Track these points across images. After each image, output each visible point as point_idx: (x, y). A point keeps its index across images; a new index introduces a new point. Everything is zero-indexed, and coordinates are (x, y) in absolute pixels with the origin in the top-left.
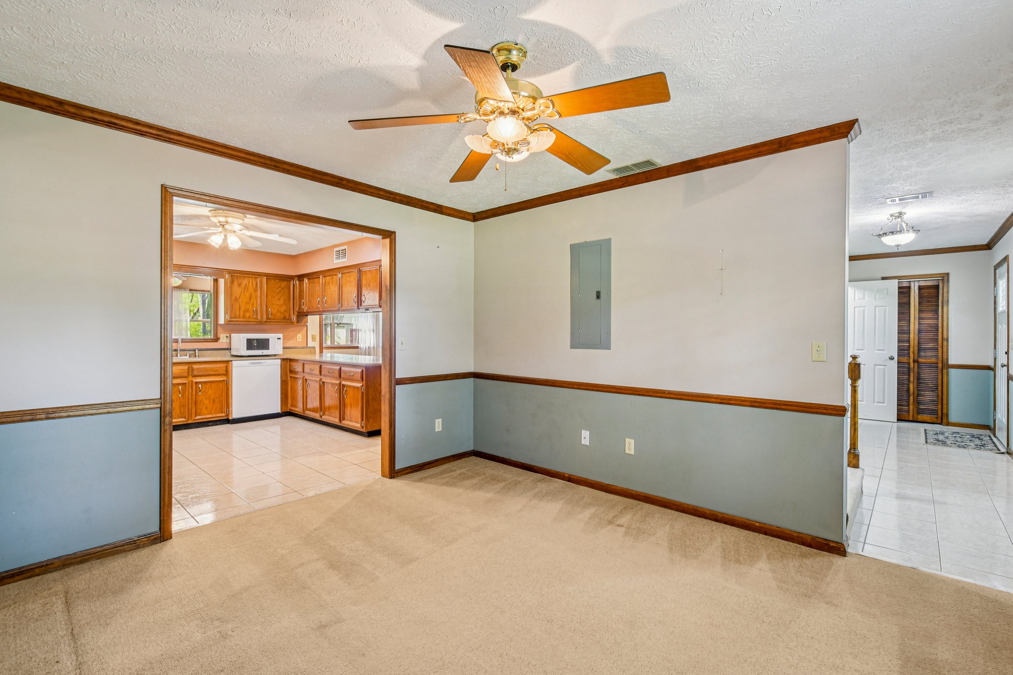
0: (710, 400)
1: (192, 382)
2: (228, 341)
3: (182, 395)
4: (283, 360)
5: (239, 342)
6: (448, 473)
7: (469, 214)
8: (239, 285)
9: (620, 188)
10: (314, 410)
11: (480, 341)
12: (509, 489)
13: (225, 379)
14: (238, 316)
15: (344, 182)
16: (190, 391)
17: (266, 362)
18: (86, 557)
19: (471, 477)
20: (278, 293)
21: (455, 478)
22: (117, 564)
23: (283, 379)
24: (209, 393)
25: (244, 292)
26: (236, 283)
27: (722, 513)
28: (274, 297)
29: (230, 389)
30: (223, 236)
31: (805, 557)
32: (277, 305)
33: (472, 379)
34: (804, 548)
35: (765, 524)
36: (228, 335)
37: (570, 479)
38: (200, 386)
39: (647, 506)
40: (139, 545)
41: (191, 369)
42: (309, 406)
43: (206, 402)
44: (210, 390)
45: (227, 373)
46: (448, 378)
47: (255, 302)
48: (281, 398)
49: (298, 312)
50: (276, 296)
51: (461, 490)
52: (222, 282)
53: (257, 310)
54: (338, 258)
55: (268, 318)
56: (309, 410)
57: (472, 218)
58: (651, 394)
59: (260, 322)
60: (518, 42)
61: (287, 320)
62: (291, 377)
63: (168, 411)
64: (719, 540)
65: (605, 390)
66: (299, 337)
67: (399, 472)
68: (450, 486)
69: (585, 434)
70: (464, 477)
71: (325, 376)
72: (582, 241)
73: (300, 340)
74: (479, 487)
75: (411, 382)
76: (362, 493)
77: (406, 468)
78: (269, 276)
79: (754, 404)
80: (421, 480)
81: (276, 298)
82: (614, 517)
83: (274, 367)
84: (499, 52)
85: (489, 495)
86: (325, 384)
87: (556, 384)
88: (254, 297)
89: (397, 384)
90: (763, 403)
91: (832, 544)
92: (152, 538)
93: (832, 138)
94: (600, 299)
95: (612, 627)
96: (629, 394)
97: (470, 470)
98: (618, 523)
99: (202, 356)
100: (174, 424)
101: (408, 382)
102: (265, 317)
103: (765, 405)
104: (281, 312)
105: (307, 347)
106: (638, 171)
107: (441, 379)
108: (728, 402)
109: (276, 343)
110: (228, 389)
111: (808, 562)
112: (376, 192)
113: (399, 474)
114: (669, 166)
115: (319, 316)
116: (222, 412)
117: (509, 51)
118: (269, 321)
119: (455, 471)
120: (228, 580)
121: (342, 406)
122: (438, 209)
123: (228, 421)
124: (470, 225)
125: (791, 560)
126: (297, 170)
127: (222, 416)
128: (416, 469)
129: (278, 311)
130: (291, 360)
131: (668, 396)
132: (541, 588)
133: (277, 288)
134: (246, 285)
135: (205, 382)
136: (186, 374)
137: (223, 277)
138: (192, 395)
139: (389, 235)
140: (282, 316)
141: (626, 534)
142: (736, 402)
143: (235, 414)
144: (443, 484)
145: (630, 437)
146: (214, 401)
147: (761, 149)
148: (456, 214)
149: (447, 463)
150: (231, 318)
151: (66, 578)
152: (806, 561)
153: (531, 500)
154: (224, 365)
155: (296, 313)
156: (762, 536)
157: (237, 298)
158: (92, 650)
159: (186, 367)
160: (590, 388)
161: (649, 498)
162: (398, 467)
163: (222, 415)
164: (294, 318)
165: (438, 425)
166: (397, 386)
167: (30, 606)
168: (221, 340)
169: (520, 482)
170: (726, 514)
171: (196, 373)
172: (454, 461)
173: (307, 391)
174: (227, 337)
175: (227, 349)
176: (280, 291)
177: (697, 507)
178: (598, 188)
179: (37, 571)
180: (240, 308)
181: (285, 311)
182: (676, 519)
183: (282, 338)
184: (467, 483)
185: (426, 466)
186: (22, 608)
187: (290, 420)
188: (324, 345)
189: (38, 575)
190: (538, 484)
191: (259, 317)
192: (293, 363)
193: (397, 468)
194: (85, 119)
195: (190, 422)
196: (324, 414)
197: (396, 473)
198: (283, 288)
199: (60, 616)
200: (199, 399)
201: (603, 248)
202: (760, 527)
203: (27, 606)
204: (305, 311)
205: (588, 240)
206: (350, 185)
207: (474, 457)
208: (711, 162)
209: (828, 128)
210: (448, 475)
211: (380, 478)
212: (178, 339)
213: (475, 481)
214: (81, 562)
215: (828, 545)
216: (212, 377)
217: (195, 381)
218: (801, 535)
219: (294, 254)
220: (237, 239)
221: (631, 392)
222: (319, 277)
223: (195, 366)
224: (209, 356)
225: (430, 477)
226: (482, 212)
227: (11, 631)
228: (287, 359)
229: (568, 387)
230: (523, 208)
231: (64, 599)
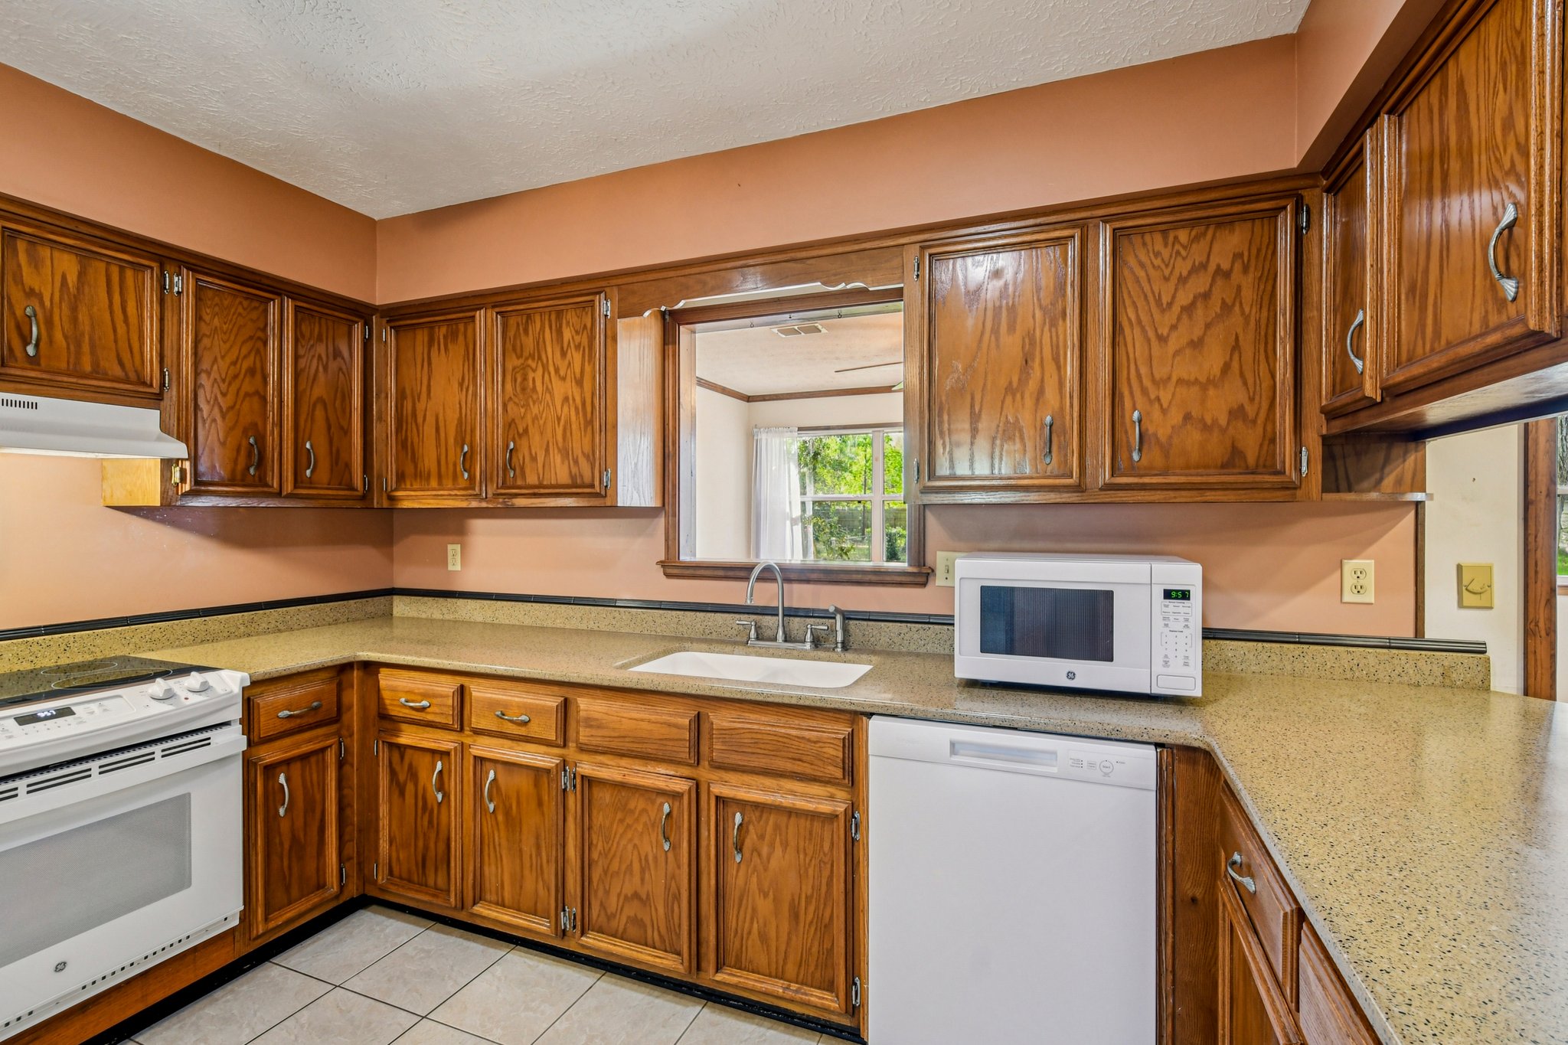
1: (709, 791)
3: (673, 846)
13: (843, 807)
16: (700, 836)
20: (1189, 309)
24: (774, 864)
28: (1162, 339)
32: (1180, 381)
38: (739, 820)
41: (706, 728)
43: (764, 909)
44: (778, 851)
45: (848, 775)
47: (1053, 381)
49: (1334, 423)
50: (1174, 327)
55: (1120, 466)
61: (1250, 473)
73: (1369, 597)
81: (1173, 345)
88: (1047, 356)
102: (1101, 462)
104: (1206, 428)
105: (1417, 642)
109: (1157, 617)
116: (829, 987)
129: (1187, 417)
133: (1183, 280)
135: (760, 808)
136: (687, 753)
138: (708, 856)
140: (1217, 449)
146: (795, 913)
154: (841, 732)
155: (1316, 428)
159: (685, 718)
164: (1310, 464)
168: (940, 580)
171: (722, 751)
176: (1206, 296)
181: (1239, 417)
198: (1224, 275)
200: (736, 882)
204: (1371, 390)
216: (789, 784)
217: (717, 789)
223: (723, 719)
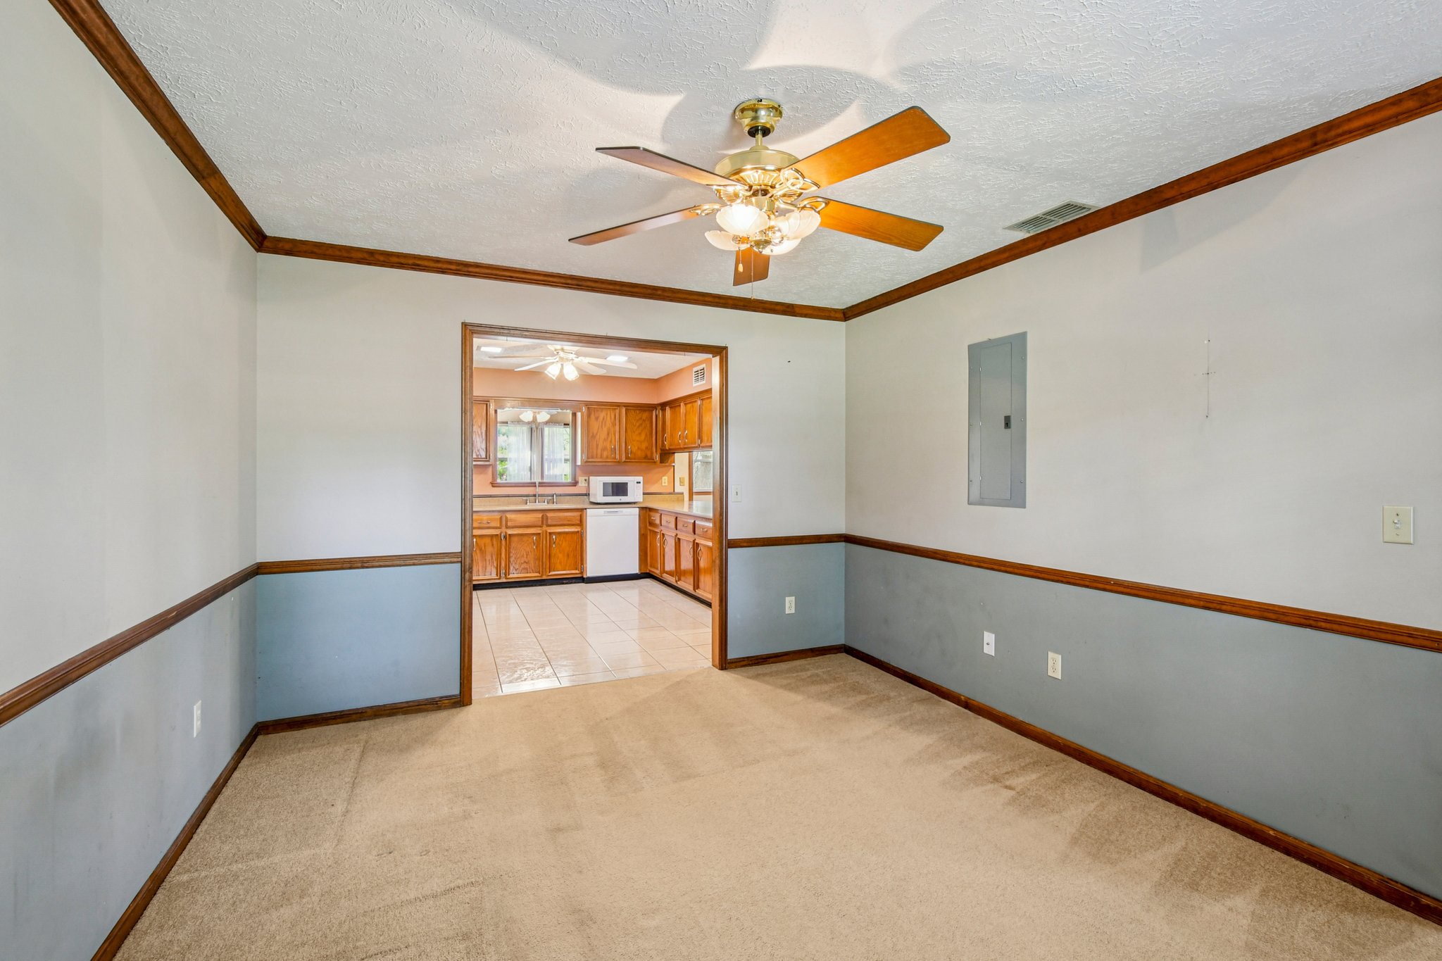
0: (1187, 601)
1: (546, 532)
2: (587, 485)
3: (536, 547)
4: (642, 509)
5: (597, 484)
6: (797, 672)
7: (836, 311)
8: (597, 419)
9: (1040, 250)
10: (670, 573)
11: (853, 492)
12: (869, 705)
13: (579, 530)
14: (595, 456)
15: (659, 292)
16: (544, 542)
17: (622, 512)
18: (394, 711)
19: (826, 682)
20: (639, 427)
21: (803, 680)
22: (417, 722)
23: (642, 532)
24: (563, 546)
25: (602, 427)
26: (593, 417)
27: (1208, 801)
28: (634, 432)
29: (584, 542)
30: (560, 366)
31: (1350, 911)
32: (637, 441)
33: (843, 544)
34: (1360, 893)
35: (1286, 834)
36: (587, 478)
37: (967, 705)
38: (554, 537)
39: (1076, 765)
40: (441, 706)
41: (545, 518)
42: (667, 568)
43: (561, 556)
44: (564, 542)
45: (581, 523)
46: (804, 541)
47: (613, 439)
48: (640, 555)
49: (661, 450)
50: (636, 430)
51: (799, 698)
52: (579, 415)
53: (615, 448)
54: (697, 380)
55: (627, 457)
56: (667, 573)
57: (842, 315)
58: (1087, 583)
59: (619, 462)
60: (761, 97)
61: (648, 459)
62: (650, 530)
63: (468, 567)
64: (1180, 844)
65: (1016, 571)
66: (665, 479)
67: (732, 663)
68: (790, 690)
69: (989, 638)
70: (815, 680)
71: (681, 531)
72: (985, 339)
73: (666, 484)
74: (828, 697)
75: (749, 544)
76: (678, 683)
77: (744, 658)
78: (628, 406)
79: (1266, 614)
80: (756, 677)
81: (636, 433)
82: (1007, 773)
83: (631, 517)
84: (742, 113)
85: (834, 710)
86: (681, 541)
87: (948, 558)
88: (613, 433)
89: (729, 547)
90: (1284, 614)
91: (1424, 901)
92: (453, 701)
93: (1425, 111)
94: (1010, 428)
95: (901, 927)
96: (1053, 581)
97: (829, 671)
98: (1008, 783)
99: (561, 503)
100: (474, 583)
101: (745, 544)
102: (624, 456)
103: (1286, 619)
104: (642, 450)
105: (673, 493)
106: (1061, 222)
107: (794, 542)
108: (1218, 607)
109: (636, 488)
110: (582, 542)
111: (1350, 920)
112: (701, 298)
113: (733, 665)
114: (1114, 205)
115: (688, 453)
116: (576, 569)
117: (756, 111)
118: (628, 460)
119: (808, 670)
120: (498, 758)
121: (696, 571)
122: (788, 310)
123: (582, 580)
124: (841, 326)
125: (1311, 908)
126: (603, 286)
127: (576, 574)
128: (756, 662)
129: (638, 448)
130: (651, 510)
131: (1115, 588)
132: (832, 849)
133: (637, 421)
134: (603, 419)
135: (560, 533)
136: (540, 523)
137: (580, 410)
138: (546, 547)
139: (720, 351)
140: (643, 455)
141: (1012, 801)
142: (1234, 609)
143: (590, 573)
144: (782, 687)
145: (1056, 652)
146: (568, 555)
147: (1277, 153)
148: (815, 313)
149: (803, 658)
150: (588, 458)
151: (372, 728)
152: (1348, 919)
153: (890, 726)
154: (579, 514)
155: (659, 451)
156: (1278, 854)
157: (595, 434)
158: (360, 801)
159: (540, 515)
160: (995, 567)
161: (1083, 752)
162: (732, 655)
163: (575, 572)
164: (657, 458)
165: (790, 605)
166: (729, 550)
167: (337, 749)
168: (580, 484)
169: (889, 698)
170: (1215, 804)
171: (550, 522)
172: (814, 657)
173: (664, 549)
174: (586, 480)
175: (585, 495)
176: (642, 424)
177: (1163, 782)
178: (1006, 255)
179: (354, 716)
180: (597, 445)
181: (647, 448)
182: (1119, 795)
183: (642, 483)
184: (814, 689)
185: (772, 660)
186: (331, 749)
187: (648, 584)
188: (695, 490)
189: (355, 721)
190: (915, 704)
191: (617, 457)
192: (652, 514)
193: (729, 657)
194: (392, 266)
195: (544, 577)
196: (680, 580)
197: (729, 663)
198: (644, 421)
199: (353, 763)
200: (553, 552)
201: (1015, 346)
202: (1276, 837)
203: (335, 748)
204: (667, 448)
205: (993, 337)
206: (666, 294)
207: (843, 655)
208: (1185, 189)
209: (1414, 93)
210: (794, 675)
211: (709, 667)
212: (535, 483)
213: (826, 688)
214: (390, 715)
215: (1417, 901)
216: (566, 527)
217: (549, 531)
218: (1359, 870)
219: (656, 377)
220: (573, 369)
221: (1056, 578)
222: (680, 405)
223: (550, 515)
224: (568, 502)
225: (771, 674)
226: (853, 306)
227: (316, 768)
228: (646, 508)
229: (964, 564)
230: (904, 296)
231: (362, 748)
